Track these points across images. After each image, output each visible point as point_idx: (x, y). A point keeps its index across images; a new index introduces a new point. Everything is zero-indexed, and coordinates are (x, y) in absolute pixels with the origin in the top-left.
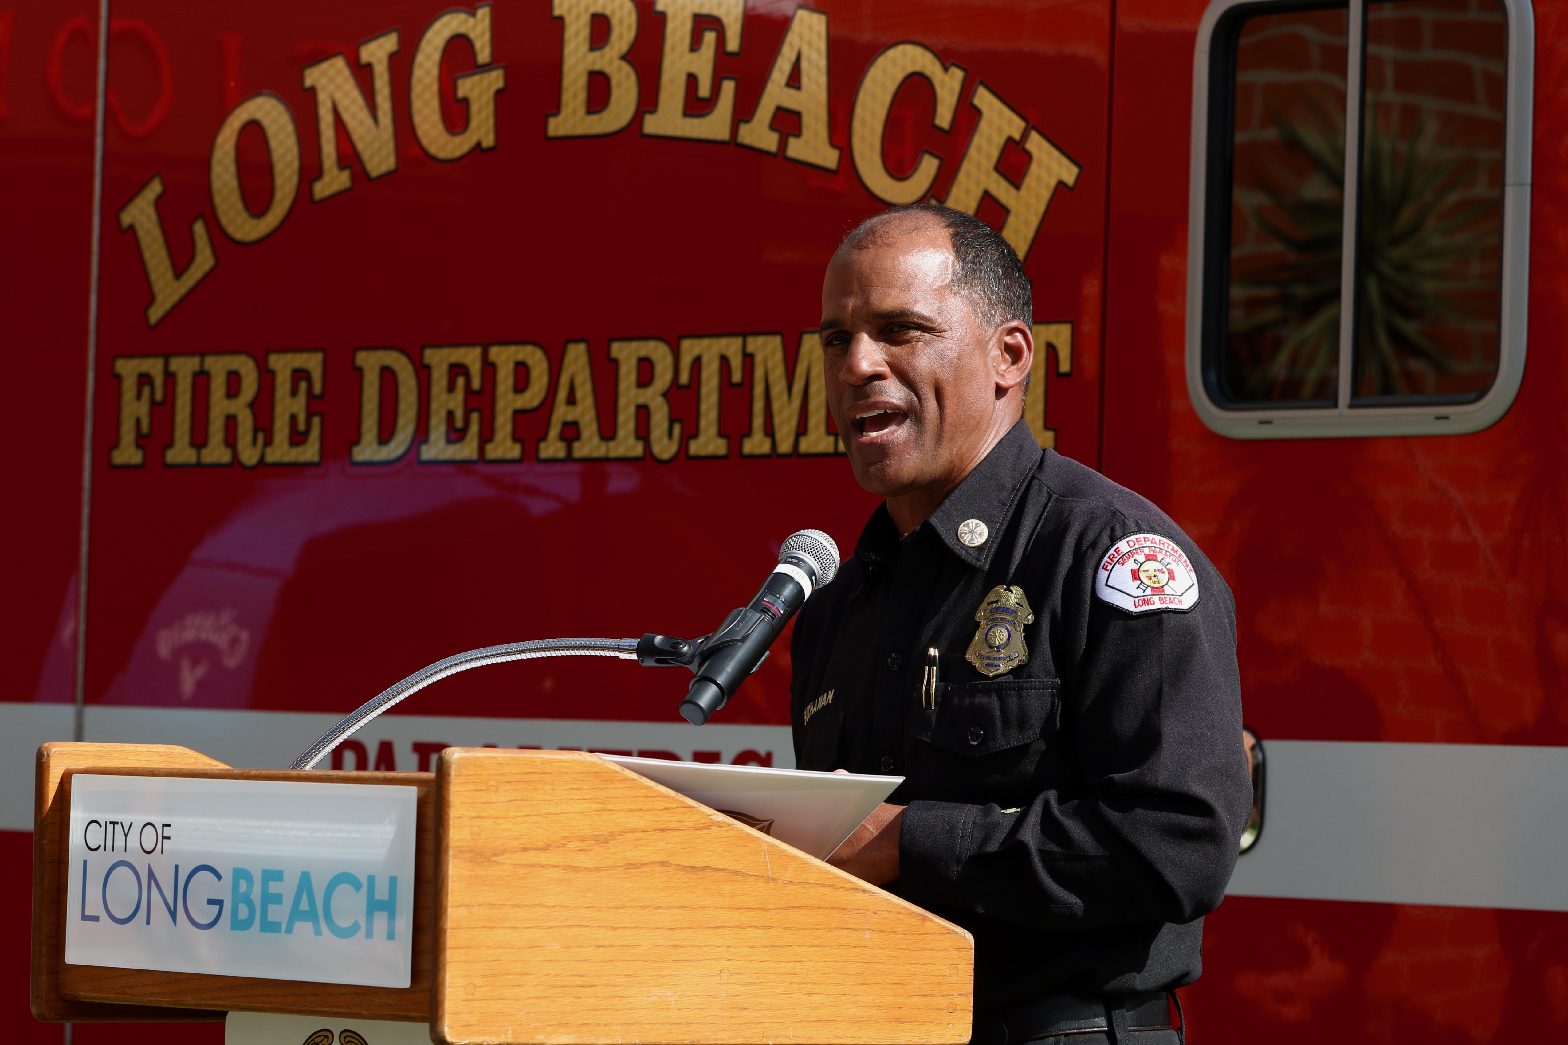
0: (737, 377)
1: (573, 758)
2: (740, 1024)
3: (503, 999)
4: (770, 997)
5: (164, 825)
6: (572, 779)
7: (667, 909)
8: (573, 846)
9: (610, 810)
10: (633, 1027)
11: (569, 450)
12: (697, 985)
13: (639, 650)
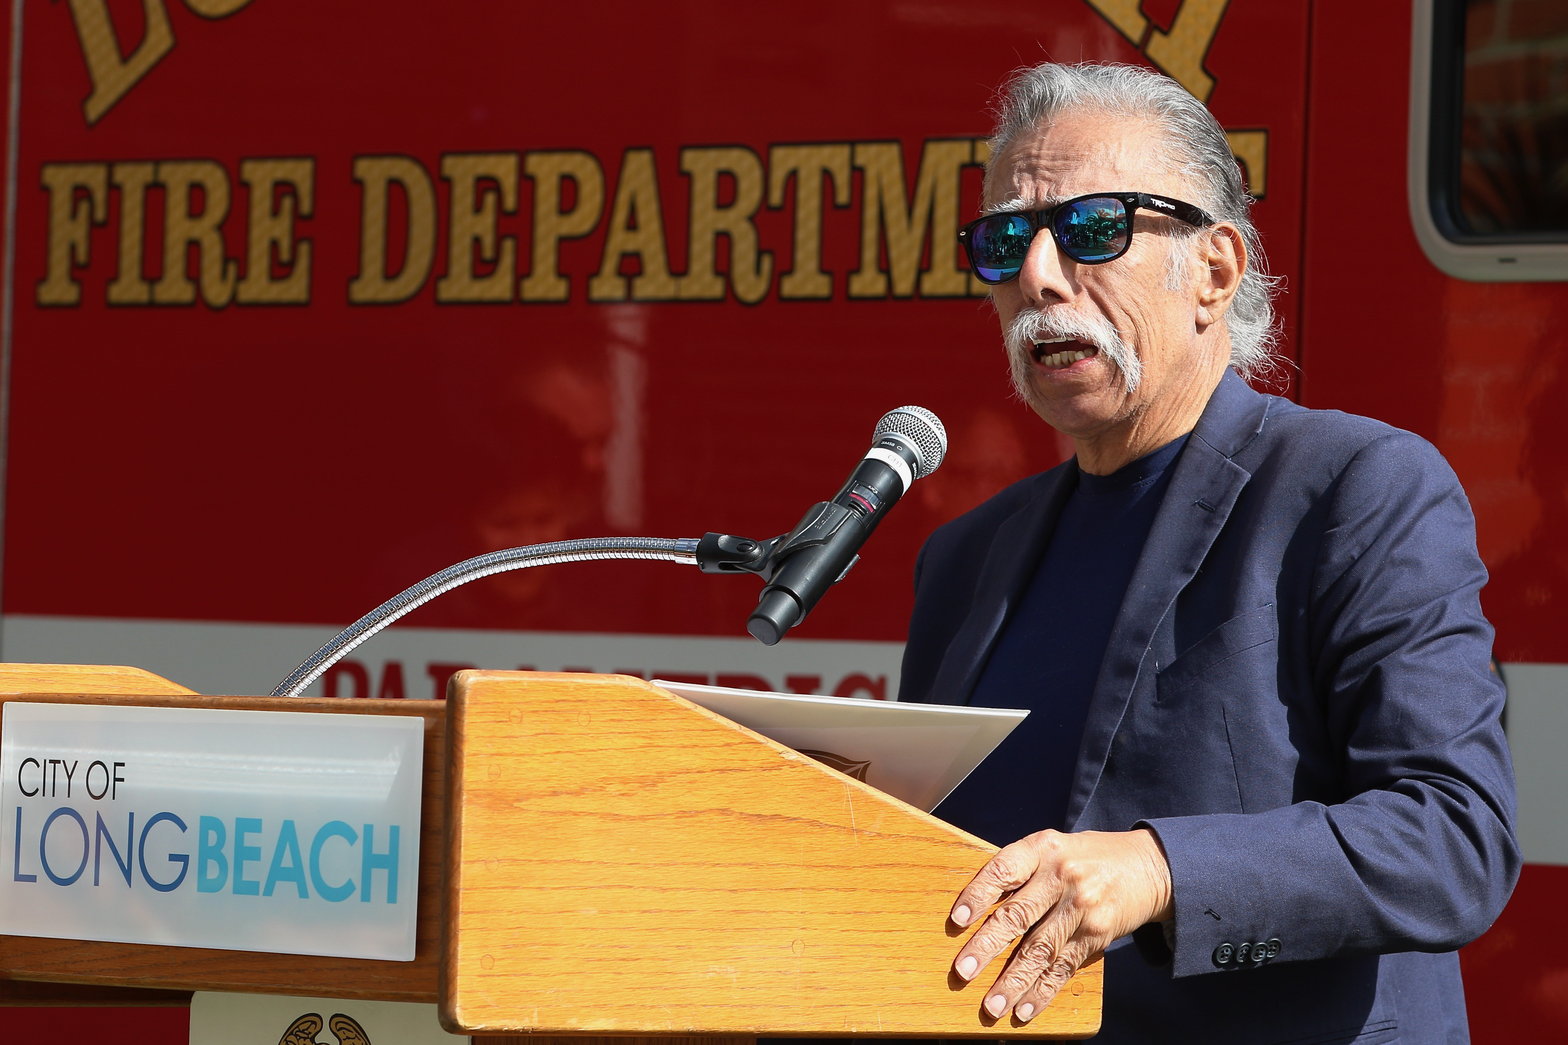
0: (843, 196)
1: (614, 682)
2: (816, 1007)
3: (527, 974)
4: (854, 974)
5: (116, 764)
6: (612, 709)
7: (727, 867)
8: (613, 790)
9: (658, 746)
10: (685, 1009)
11: (629, 288)
12: (764, 958)
13: (700, 554)
